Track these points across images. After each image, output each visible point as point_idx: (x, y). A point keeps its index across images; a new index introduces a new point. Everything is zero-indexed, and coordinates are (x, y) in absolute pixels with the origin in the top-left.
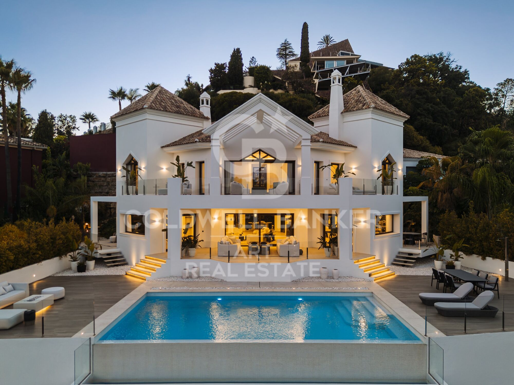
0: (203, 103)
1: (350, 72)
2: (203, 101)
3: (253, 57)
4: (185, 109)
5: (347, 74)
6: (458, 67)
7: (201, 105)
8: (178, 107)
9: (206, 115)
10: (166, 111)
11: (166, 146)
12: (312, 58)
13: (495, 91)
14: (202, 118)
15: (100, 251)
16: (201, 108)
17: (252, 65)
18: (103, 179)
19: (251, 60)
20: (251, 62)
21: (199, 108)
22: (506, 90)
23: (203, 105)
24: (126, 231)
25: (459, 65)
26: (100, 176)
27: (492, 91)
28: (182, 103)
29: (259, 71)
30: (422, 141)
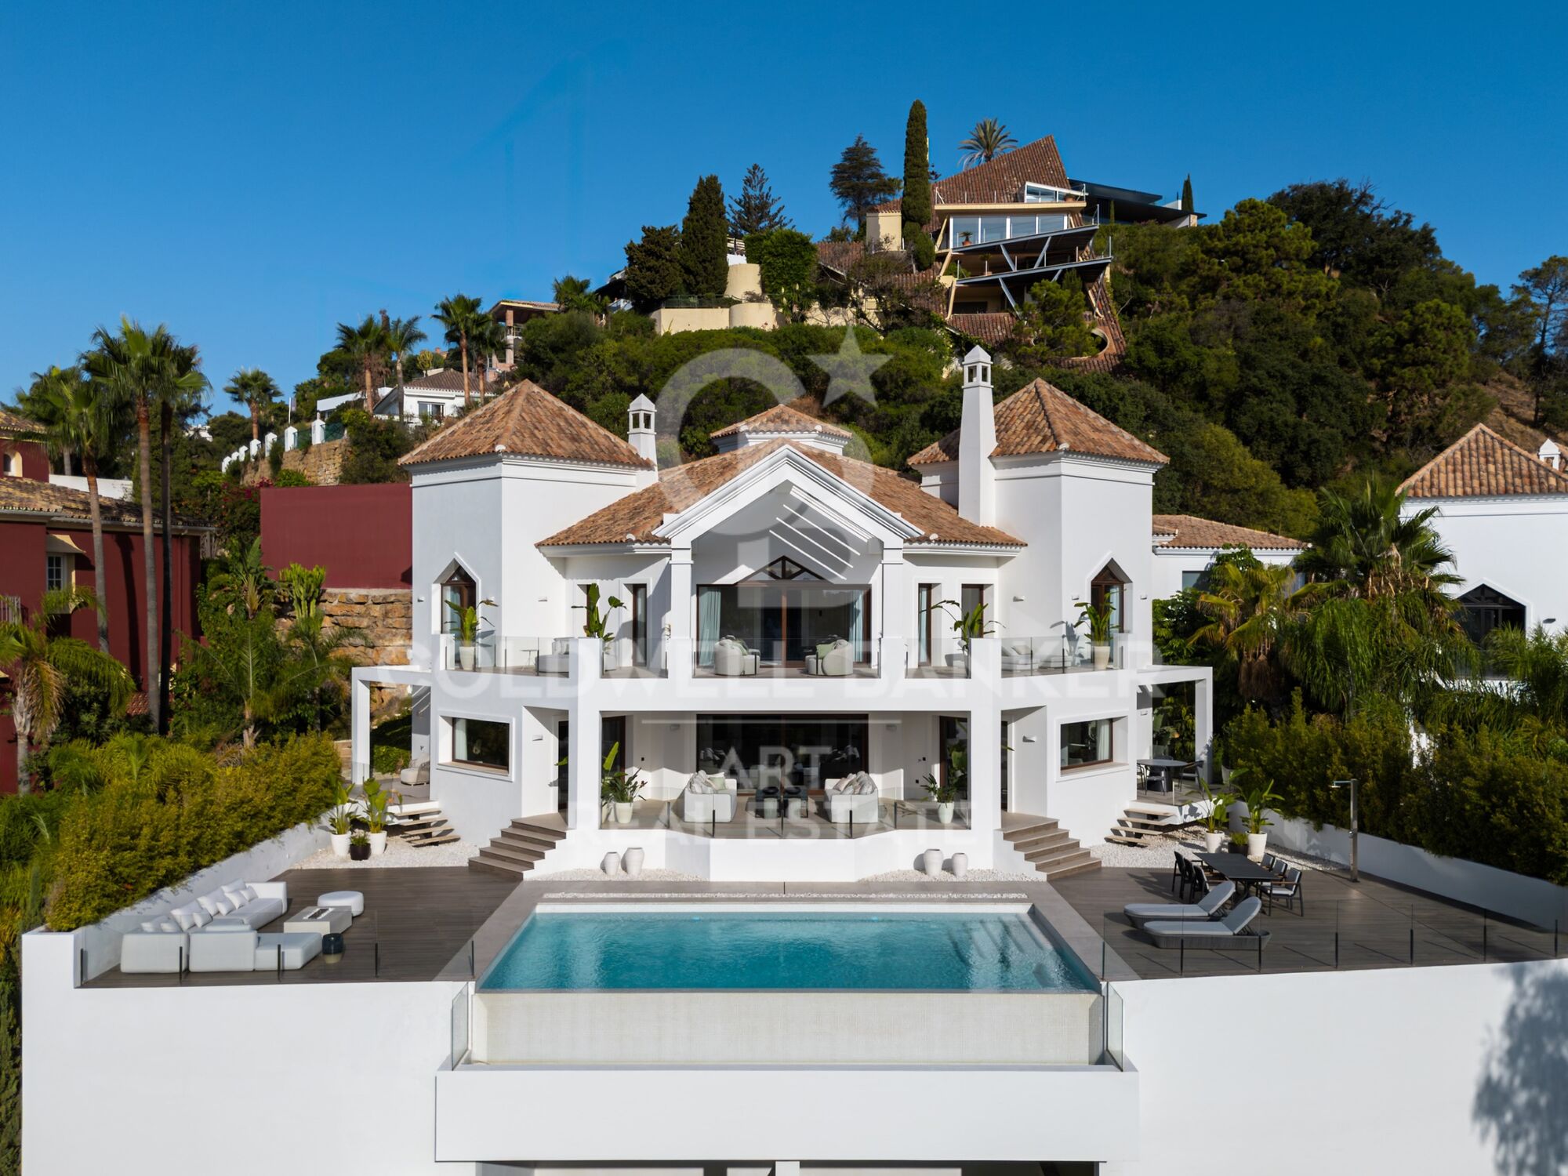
0: (636, 425)
1: (1052, 258)
2: (636, 417)
3: (756, 167)
4: (593, 443)
5: (1042, 264)
6: (1400, 217)
7: (632, 430)
8: (575, 439)
9: (643, 456)
10: (549, 455)
11: (550, 542)
12: (937, 207)
13: (1513, 294)
14: (634, 465)
15: (394, 809)
16: (631, 437)
17: (751, 192)
18: (359, 609)
19: (748, 175)
20: (748, 181)
21: (626, 439)
22: (1550, 291)
23: (636, 430)
24: (454, 759)
25: (1404, 210)
26: (349, 602)
27: (1506, 294)
28: (584, 425)
29: (775, 247)
30: (1256, 475)
